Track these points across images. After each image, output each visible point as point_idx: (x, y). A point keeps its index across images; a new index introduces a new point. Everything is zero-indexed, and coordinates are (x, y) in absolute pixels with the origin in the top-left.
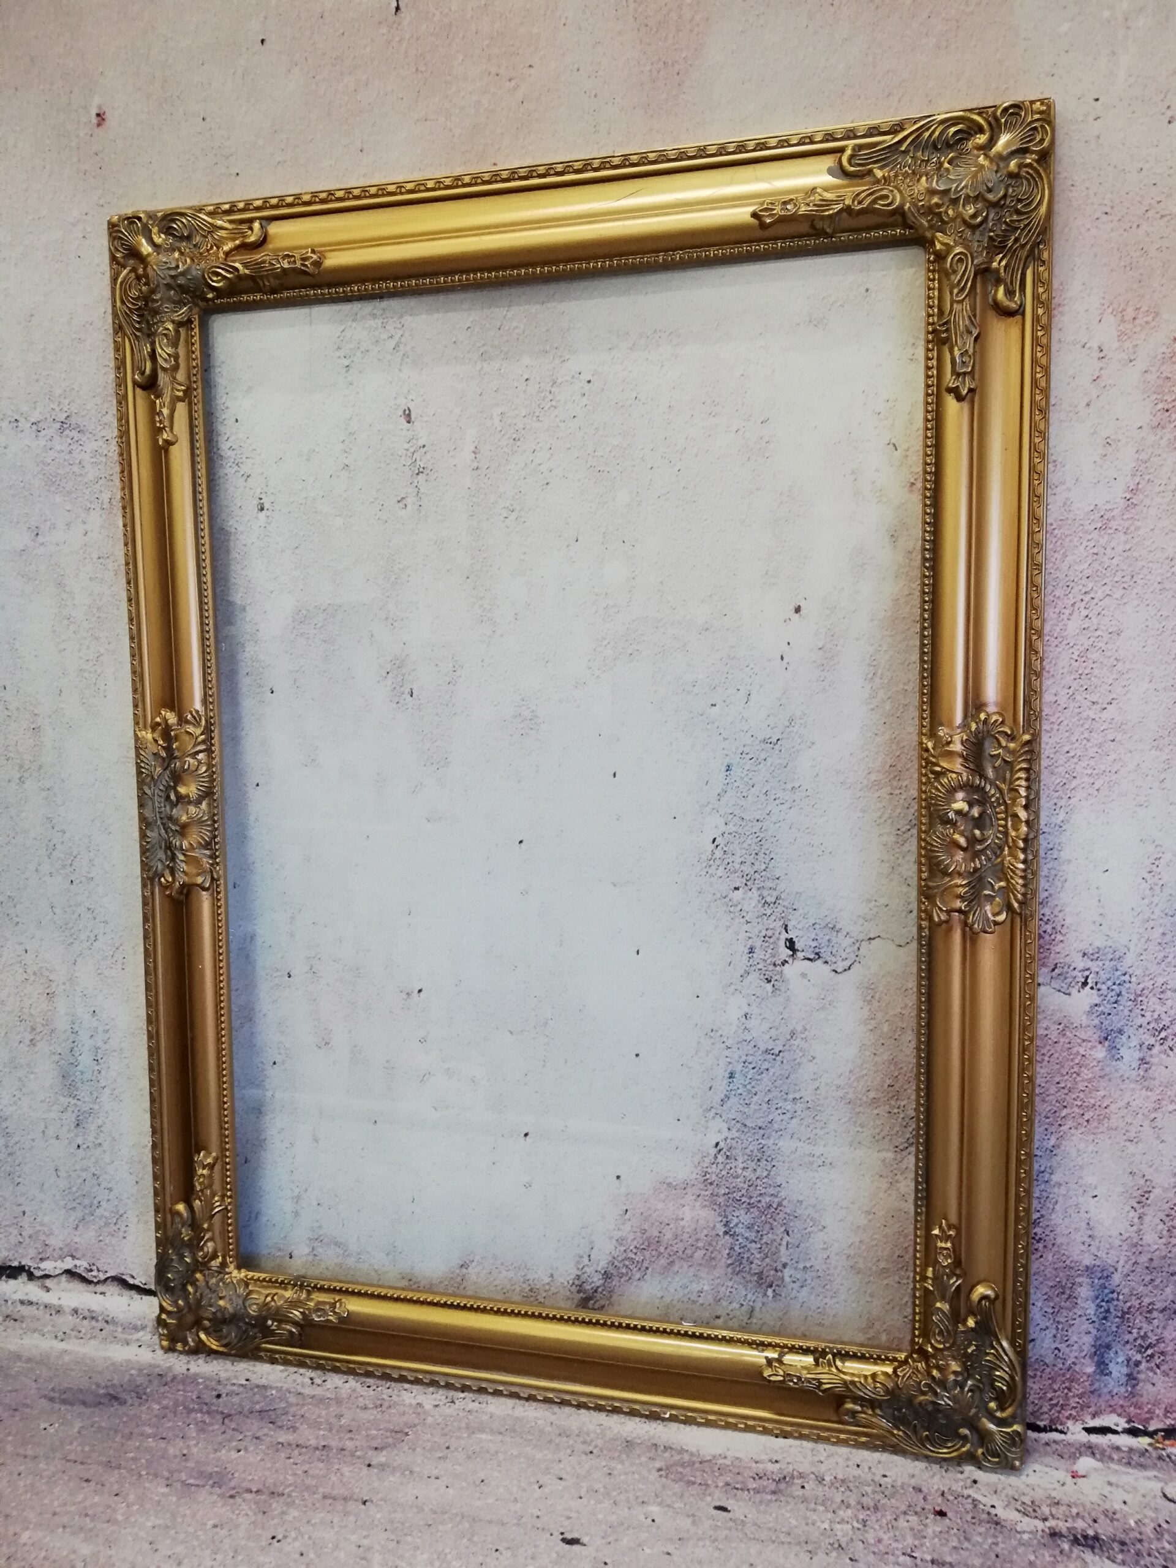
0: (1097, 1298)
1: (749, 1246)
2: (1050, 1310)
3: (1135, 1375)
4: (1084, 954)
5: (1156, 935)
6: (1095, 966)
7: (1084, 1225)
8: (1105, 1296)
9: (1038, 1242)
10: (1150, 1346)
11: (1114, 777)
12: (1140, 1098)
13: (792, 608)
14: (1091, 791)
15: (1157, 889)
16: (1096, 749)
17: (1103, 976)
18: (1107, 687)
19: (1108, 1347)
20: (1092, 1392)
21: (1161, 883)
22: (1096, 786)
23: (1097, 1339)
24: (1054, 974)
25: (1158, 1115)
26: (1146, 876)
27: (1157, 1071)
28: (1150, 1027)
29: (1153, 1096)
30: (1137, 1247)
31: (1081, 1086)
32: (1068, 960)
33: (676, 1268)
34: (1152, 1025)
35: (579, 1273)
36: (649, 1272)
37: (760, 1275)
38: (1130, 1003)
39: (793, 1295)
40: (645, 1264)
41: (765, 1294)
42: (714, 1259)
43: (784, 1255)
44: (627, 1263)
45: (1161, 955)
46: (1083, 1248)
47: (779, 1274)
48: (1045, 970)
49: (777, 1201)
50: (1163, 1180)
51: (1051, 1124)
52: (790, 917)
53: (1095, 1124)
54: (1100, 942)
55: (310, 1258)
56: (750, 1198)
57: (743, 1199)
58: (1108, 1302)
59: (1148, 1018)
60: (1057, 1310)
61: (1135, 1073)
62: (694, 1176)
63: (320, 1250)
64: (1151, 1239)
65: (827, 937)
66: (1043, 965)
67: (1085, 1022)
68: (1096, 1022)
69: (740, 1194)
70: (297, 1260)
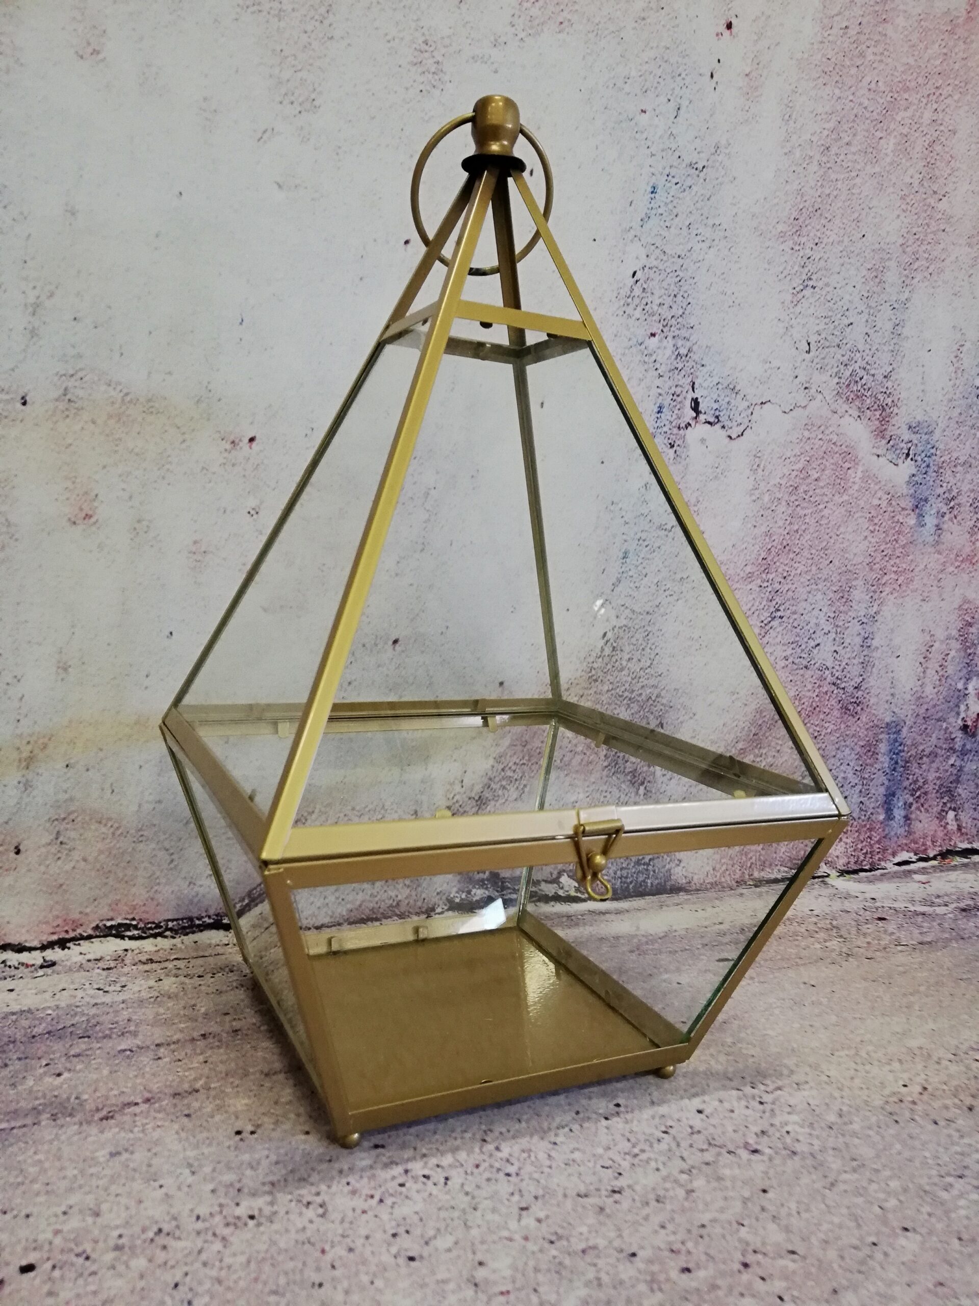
0: (891, 751)
2: (859, 769)
3: (909, 815)
4: (910, 427)
5: (956, 414)
6: (915, 439)
7: (889, 684)
8: (895, 751)
9: (858, 705)
10: (919, 788)
12: (933, 561)
13: (725, 24)
14: (926, 273)
15: (959, 373)
16: (932, 236)
17: (919, 449)
18: (943, 180)
19: (894, 794)
22: (930, 270)
24: (889, 446)
25: (943, 576)
26: (954, 360)
27: (946, 537)
28: (945, 497)
29: (942, 559)
30: (919, 700)
31: (897, 553)
32: (899, 432)
36: (527, 789)
37: (634, 773)
38: (934, 475)
39: (662, 790)
40: (524, 781)
41: (637, 793)
42: (591, 763)
45: (956, 433)
46: (886, 706)
47: (651, 769)
48: (884, 442)
49: (656, 692)
50: (940, 634)
51: (875, 592)
52: (698, 373)
53: (904, 588)
54: (919, 418)
55: (53, 849)
56: (633, 691)
57: (626, 694)
58: (897, 754)
59: (944, 489)
60: (864, 767)
61: (932, 538)
62: (579, 673)
63: (73, 834)
64: (929, 690)
65: (727, 399)
66: (883, 437)
67: (905, 492)
68: (912, 491)
69: (623, 688)
70: (30, 856)
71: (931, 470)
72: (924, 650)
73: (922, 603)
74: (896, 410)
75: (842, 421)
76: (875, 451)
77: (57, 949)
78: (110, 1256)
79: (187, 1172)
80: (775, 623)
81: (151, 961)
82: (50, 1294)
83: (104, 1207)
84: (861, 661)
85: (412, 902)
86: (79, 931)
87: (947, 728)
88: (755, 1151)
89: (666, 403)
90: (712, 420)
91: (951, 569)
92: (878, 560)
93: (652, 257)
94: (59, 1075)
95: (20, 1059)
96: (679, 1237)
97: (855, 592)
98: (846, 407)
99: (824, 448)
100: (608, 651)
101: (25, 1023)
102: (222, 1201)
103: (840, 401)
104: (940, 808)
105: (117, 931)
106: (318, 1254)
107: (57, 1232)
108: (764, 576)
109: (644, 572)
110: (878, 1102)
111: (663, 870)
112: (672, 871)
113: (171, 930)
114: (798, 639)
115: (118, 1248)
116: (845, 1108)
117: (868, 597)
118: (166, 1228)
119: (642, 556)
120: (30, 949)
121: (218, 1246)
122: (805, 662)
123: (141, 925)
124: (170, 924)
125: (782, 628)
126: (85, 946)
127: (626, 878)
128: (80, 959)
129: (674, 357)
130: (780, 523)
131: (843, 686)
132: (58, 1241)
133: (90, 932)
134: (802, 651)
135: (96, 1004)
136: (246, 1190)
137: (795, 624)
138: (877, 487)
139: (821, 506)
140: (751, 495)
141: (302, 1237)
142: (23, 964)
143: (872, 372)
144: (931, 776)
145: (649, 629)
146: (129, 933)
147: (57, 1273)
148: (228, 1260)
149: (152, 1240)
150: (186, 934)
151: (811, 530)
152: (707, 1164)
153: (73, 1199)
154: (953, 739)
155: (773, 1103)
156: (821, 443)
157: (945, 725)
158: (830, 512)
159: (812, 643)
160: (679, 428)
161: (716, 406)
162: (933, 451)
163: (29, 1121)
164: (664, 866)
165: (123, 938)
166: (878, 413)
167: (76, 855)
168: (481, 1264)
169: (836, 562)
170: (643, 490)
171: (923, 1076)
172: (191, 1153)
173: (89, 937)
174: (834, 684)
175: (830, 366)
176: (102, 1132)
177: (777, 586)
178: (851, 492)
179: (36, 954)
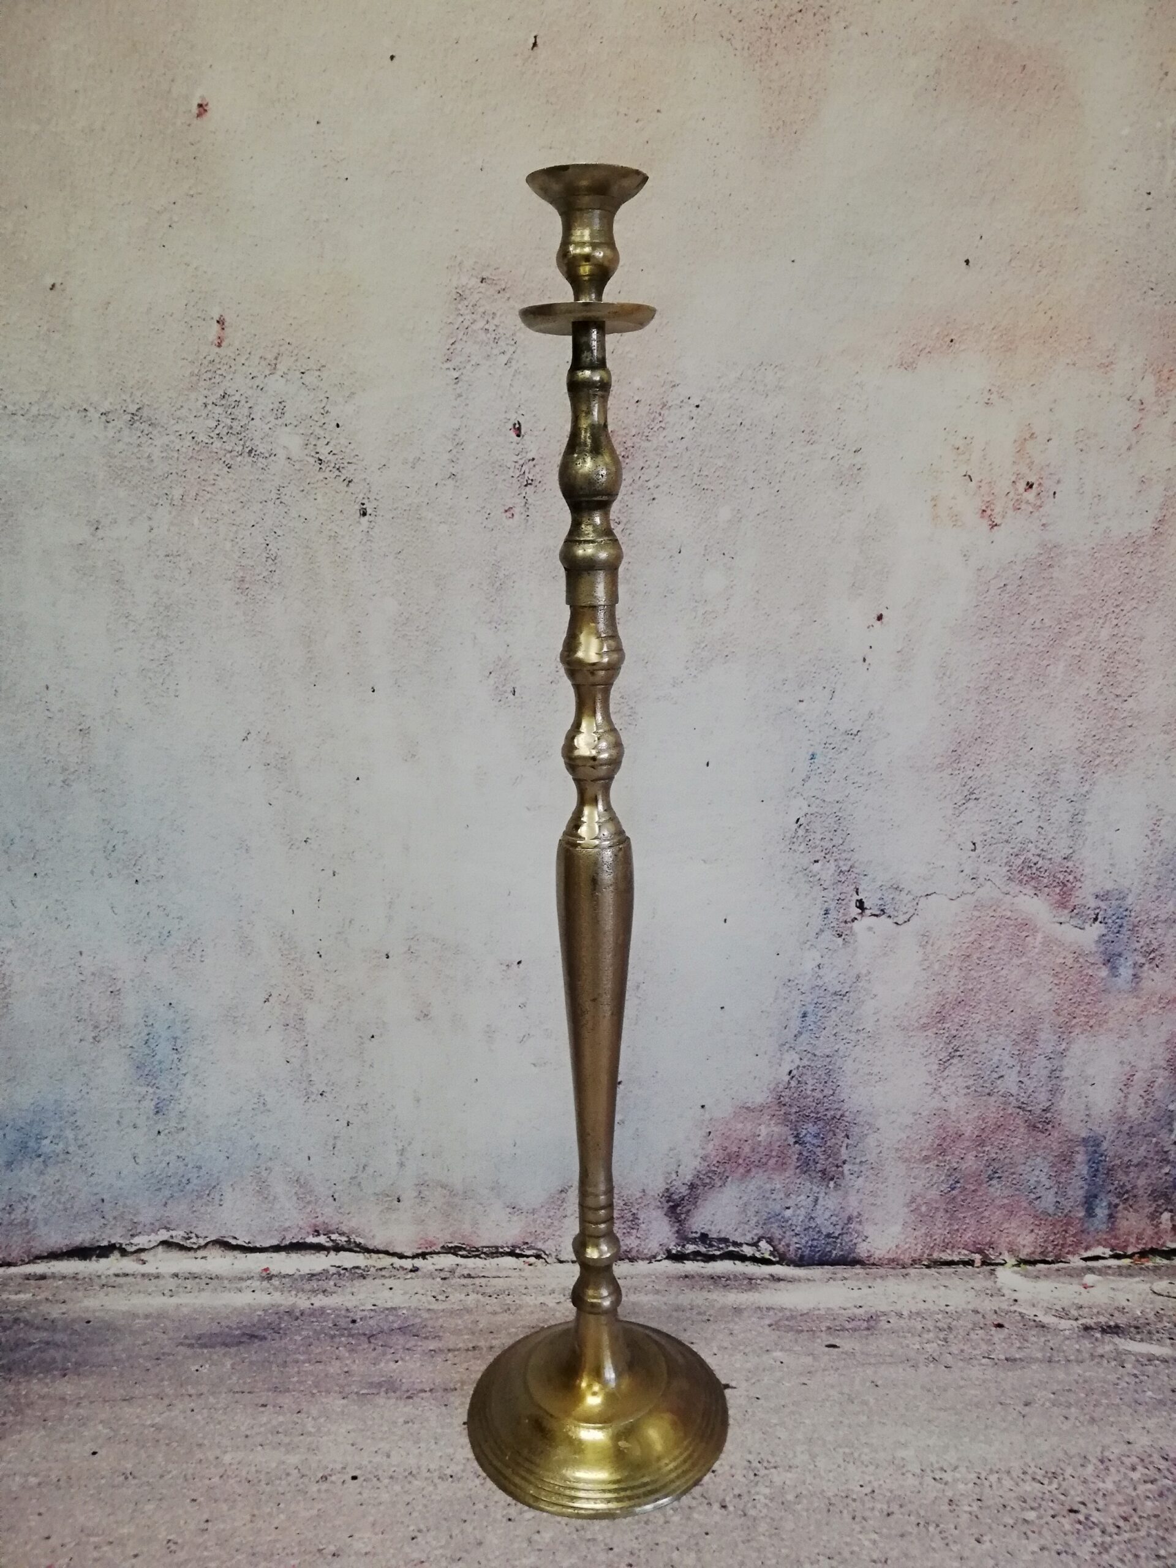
0: (1089, 1161)
1: (814, 1149)
2: (1053, 1174)
3: (1114, 1214)
4: (1097, 896)
5: (1153, 879)
6: (1103, 905)
7: (1083, 1106)
8: (1096, 1160)
9: (1048, 1124)
10: (1127, 1192)
11: (1130, 755)
12: (1131, 1005)
13: (876, 617)
14: (1110, 766)
15: (1157, 844)
16: (1117, 734)
17: (1110, 912)
18: (1129, 683)
19: (1096, 1196)
20: (1082, 1231)
21: (1160, 839)
22: (1115, 763)
23: (1088, 1191)
24: (1073, 914)
25: (1144, 1016)
26: (1150, 834)
27: (1146, 984)
28: (1143, 950)
29: (1142, 1003)
30: (1121, 1119)
31: (1088, 1000)
32: (1084, 902)
33: (752, 1174)
34: (1144, 948)
35: (668, 1186)
36: (729, 1179)
37: (824, 1172)
38: (1129, 932)
39: (850, 1185)
40: (726, 1174)
41: (827, 1186)
42: (785, 1164)
43: (844, 1154)
44: (710, 1175)
45: (1155, 896)
46: (1081, 1124)
47: (840, 1169)
48: (1066, 911)
49: (840, 1113)
50: (1144, 1064)
51: (1063, 1033)
52: (861, 882)
53: (1097, 1028)
54: (1109, 886)
55: (418, 1200)
56: (818, 1113)
57: (812, 1115)
58: (1098, 1163)
59: (1142, 943)
60: (1059, 1173)
61: (1129, 986)
62: (770, 1099)
63: (427, 1193)
64: (1132, 1112)
65: (891, 896)
66: (1065, 908)
67: (1094, 949)
68: (1102, 949)
69: (809, 1111)
70: (406, 1203)
71: (1124, 930)
72: (1124, 1078)
73: (1120, 1040)
74: (1079, 884)
75: (1016, 900)
76: (1056, 919)
77: (421, 1259)
78: (386, 1481)
79: (433, 1441)
80: (955, 1061)
81: (469, 1276)
82: (360, 1493)
83: (393, 1453)
84: (1049, 1088)
85: (641, 1249)
86: (433, 1248)
87: (1157, 1143)
88: (724, 1507)
89: (832, 907)
90: (878, 913)
91: (1154, 1010)
92: (1065, 1006)
93: (813, 806)
94: (397, 1362)
95: (382, 1346)
96: (640, 1547)
97: (1041, 1034)
98: (1019, 888)
99: (997, 923)
100: (793, 1083)
101: (391, 1318)
102: (442, 1464)
103: (1012, 884)
104: (1152, 1209)
105: (454, 1251)
106: (471, 1505)
107: (370, 1462)
108: (940, 1025)
109: (823, 1026)
110: (830, 1494)
111: (850, 1244)
112: (858, 1246)
113: (485, 1253)
114: (979, 1072)
115: (391, 1477)
116: (804, 1492)
117: (1055, 1038)
118: (414, 1472)
119: (820, 1014)
120: (407, 1257)
121: (431, 1488)
122: (987, 1091)
123: (468, 1248)
124: (485, 1250)
125: (961, 1065)
126: (435, 1258)
127: (816, 1247)
128: (432, 1268)
129: (837, 874)
130: (954, 984)
131: (1029, 1109)
132: (369, 1467)
133: (438, 1249)
134: (985, 1081)
135: (429, 1310)
136: (455, 1460)
137: (976, 1061)
138: (1060, 949)
139: (998, 968)
140: (921, 965)
141: (468, 1494)
142: (401, 1267)
143: (1049, 856)
144: (1141, 1182)
145: (830, 1067)
146: (460, 1253)
147: (365, 1483)
148: (433, 1497)
149: (406, 1477)
150: (493, 1258)
151: (988, 988)
152: (690, 1507)
153: (382, 1445)
154: (1166, 1152)
155: (762, 1477)
156: (994, 919)
157: (1154, 1140)
158: (1007, 972)
159: (995, 1075)
160: (846, 922)
161: (881, 902)
162: (1127, 913)
163: (375, 1391)
164: (851, 1241)
165: (457, 1255)
166: (1057, 890)
167: (430, 1205)
168: (538, 1532)
169: (1018, 1011)
170: (817, 969)
171: (881, 1482)
172: (439, 1431)
173: (439, 1253)
174: (1019, 1108)
175: (997, 859)
176: (405, 1406)
177: (954, 1032)
178: (1029, 955)
179: (409, 1260)
